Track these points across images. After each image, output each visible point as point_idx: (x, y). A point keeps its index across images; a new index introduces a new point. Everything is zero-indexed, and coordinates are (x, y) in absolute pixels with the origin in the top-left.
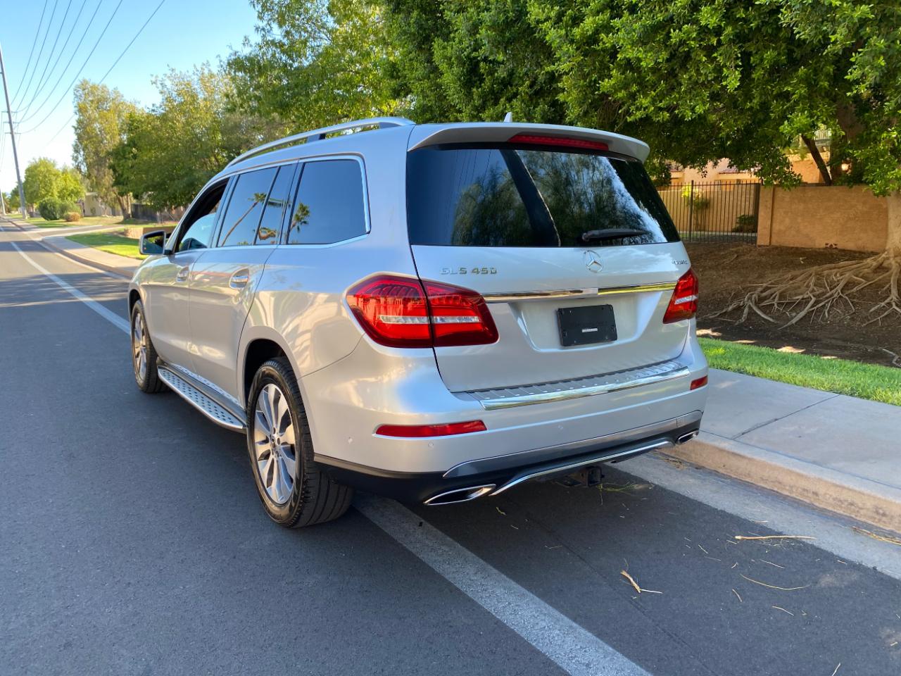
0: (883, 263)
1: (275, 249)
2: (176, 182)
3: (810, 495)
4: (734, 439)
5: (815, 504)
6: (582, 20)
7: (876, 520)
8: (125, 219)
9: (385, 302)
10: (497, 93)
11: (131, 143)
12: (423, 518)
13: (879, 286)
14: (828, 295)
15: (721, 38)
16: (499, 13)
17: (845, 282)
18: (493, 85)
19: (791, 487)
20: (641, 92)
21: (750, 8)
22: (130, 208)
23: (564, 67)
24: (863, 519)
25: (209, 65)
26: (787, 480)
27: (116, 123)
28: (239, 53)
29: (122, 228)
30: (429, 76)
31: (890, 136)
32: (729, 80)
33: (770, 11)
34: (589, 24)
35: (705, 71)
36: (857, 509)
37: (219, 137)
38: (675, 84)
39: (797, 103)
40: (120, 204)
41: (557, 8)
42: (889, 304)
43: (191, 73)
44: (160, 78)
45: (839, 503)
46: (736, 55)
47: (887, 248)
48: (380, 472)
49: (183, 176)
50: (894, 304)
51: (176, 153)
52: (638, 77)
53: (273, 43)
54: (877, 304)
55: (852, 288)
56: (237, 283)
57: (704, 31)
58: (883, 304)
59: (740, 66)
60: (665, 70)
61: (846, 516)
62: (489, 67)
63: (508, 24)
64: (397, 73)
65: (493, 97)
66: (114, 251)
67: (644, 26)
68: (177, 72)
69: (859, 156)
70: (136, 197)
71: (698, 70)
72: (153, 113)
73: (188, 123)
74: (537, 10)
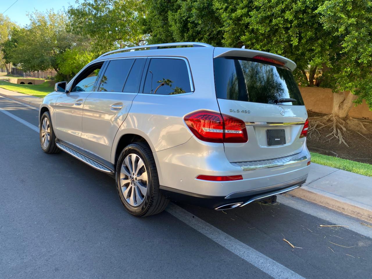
0: (330, 118)
1: (137, 95)
2: (35, 60)
3: (341, 209)
4: (307, 185)
5: (343, 212)
6: (236, 11)
7: (369, 220)
8: (8, 74)
9: (204, 123)
10: (194, 36)
11: (13, 41)
12: (194, 214)
13: (329, 127)
14: (310, 129)
15: (292, 25)
16: (201, 3)
17: (317, 125)
18: (193, 33)
19: (333, 205)
20: (256, 43)
21: (305, 14)
22: (10, 69)
23: (227, 29)
24: (363, 219)
25: (53, 10)
26: (331, 203)
27: (7, 31)
28: (73, 7)
29: (7, 78)
30: (163, 26)
31: (347, 70)
32: (293, 42)
33: (312, 16)
34: (239, 12)
35: (283, 37)
36: (360, 215)
37: (56, 42)
38: (270, 41)
39: (316, 54)
40: (6, 67)
41: (226, 4)
42: (333, 134)
43: (45, 13)
44: (30, 13)
45: (353, 213)
46: (297, 32)
47: (332, 113)
48: (197, 195)
49: (39, 58)
50: (335, 134)
51: (36, 47)
52: (256, 37)
53: (89, 4)
54: (328, 134)
55: (319, 127)
56: (114, 108)
57: (286, 21)
58: (331, 134)
59: (298, 37)
60: (267, 35)
61: (356, 218)
62: (192, 26)
63: (204, 8)
64: (146, 23)
65: (193, 38)
66: (6, 88)
67: (262, 16)
68: (38, 11)
69: (336, 77)
70: (14, 65)
71: (280, 36)
72: (26, 28)
73: (42, 35)
74: (218, 4)
